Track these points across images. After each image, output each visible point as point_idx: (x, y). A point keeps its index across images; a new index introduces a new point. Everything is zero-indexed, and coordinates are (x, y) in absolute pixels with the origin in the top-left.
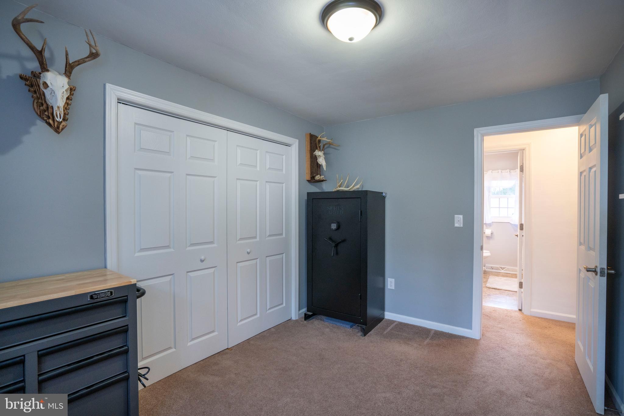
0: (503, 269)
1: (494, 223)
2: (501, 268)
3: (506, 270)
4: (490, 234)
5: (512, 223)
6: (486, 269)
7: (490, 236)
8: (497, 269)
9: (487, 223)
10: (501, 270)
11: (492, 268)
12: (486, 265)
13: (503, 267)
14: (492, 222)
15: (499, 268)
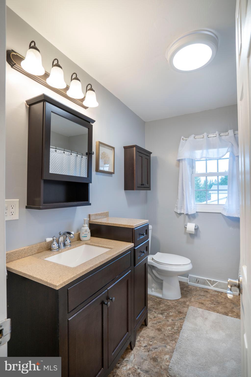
0: (213, 283)
1: (199, 213)
2: (210, 281)
3: (216, 286)
4: (193, 230)
5: (225, 214)
6: (188, 282)
7: (194, 233)
8: (204, 283)
9: (189, 214)
10: (209, 286)
11: (198, 281)
12: (189, 275)
13: (212, 280)
14: (196, 212)
15: (207, 281)
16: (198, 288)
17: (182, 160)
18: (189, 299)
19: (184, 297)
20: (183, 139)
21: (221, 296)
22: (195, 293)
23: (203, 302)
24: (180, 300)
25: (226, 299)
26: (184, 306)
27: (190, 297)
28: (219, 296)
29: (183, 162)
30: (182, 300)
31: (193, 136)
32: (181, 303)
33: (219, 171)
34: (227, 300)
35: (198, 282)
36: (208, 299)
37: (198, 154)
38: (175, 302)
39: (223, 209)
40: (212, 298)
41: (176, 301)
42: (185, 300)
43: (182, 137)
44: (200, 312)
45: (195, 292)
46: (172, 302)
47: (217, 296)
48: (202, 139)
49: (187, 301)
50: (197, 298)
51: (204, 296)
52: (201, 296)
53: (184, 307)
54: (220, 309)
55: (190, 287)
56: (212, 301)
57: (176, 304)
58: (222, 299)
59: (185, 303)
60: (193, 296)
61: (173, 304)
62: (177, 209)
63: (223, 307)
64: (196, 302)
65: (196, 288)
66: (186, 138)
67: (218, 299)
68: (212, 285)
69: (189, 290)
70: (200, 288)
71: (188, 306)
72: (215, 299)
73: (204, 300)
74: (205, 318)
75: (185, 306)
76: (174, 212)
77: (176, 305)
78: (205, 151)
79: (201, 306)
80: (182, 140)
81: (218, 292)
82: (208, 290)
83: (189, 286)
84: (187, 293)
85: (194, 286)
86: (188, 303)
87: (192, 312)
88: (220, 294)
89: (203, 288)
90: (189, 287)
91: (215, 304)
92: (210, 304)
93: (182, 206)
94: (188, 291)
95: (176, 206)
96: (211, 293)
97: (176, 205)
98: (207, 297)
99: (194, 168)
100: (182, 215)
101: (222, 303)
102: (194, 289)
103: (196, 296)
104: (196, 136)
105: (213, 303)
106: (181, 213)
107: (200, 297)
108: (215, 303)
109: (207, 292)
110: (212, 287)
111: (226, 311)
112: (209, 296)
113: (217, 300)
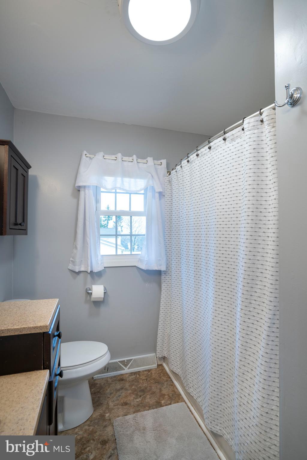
0: (125, 363)
1: (108, 269)
2: (122, 362)
3: (132, 367)
4: (102, 295)
5: (143, 267)
7: (102, 300)
8: (116, 367)
9: (96, 270)
10: (123, 369)
11: (107, 369)
13: (125, 359)
14: (104, 267)
15: (120, 363)
16: (109, 380)
17: (85, 187)
18: (105, 406)
19: (97, 406)
20: (87, 156)
21: (141, 379)
22: (108, 391)
23: (125, 400)
24: (94, 416)
25: (147, 380)
26: (105, 424)
27: (106, 401)
28: (138, 379)
29: (87, 191)
30: (97, 414)
31: (102, 154)
32: (98, 422)
33: (132, 210)
34: (149, 381)
35: (108, 371)
36: (129, 392)
37: (109, 181)
38: (89, 426)
39: (138, 261)
40: (133, 387)
41: (88, 423)
42: (101, 412)
43: (85, 152)
44: (132, 422)
45: (109, 388)
46: (83, 429)
47: (137, 380)
48: (114, 162)
49: (105, 412)
50: (115, 398)
51: (122, 389)
52: (119, 390)
53: (105, 426)
54: (149, 400)
55: (99, 383)
56: (135, 391)
57: (91, 428)
58: (144, 383)
59: (102, 416)
60: (109, 396)
61: (86, 430)
62: (74, 265)
63: (151, 394)
64: (117, 405)
65: (106, 379)
66: (90, 155)
67: (139, 385)
68: (126, 367)
69: (98, 390)
70: (111, 378)
71: (110, 420)
72: (136, 386)
73: (126, 397)
74: (142, 430)
75: (107, 423)
76: (68, 270)
77: (93, 430)
78: (119, 179)
79: (126, 410)
80: (84, 157)
81: (135, 374)
82: (122, 377)
83: (96, 382)
84: (99, 397)
85: (102, 379)
86: (107, 415)
87: (122, 430)
88: (139, 376)
89: (115, 377)
90: (97, 384)
91: (140, 396)
92: (136, 399)
93: (82, 259)
94: (99, 392)
95: (72, 261)
96: (127, 380)
97: (71, 259)
98: (126, 389)
99: (98, 202)
100: (82, 275)
101: (146, 388)
102: (104, 384)
103: (112, 395)
104: (105, 155)
105: (137, 395)
106: (80, 271)
107: (118, 393)
108: (140, 394)
109: (122, 380)
110: (126, 370)
111: (156, 399)
112: (127, 385)
113: (140, 387)
